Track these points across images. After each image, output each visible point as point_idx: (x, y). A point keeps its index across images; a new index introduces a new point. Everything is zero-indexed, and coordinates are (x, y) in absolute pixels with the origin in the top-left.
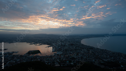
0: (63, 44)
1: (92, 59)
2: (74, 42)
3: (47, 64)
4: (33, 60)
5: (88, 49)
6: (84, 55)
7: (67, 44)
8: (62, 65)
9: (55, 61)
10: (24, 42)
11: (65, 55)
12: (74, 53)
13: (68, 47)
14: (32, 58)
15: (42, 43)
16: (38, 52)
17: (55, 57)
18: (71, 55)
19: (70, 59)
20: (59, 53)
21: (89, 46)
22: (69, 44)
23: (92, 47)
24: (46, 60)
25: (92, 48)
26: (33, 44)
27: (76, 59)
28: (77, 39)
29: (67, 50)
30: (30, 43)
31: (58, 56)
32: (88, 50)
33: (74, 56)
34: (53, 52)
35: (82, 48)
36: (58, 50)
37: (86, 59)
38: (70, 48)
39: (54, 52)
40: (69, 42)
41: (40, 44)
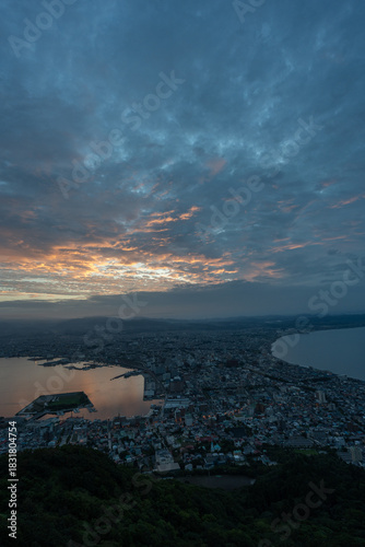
0: (191, 361)
1: (330, 434)
2: (242, 352)
3: (117, 458)
4: (53, 443)
5: (305, 381)
6: (290, 415)
7: (208, 363)
8: (189, 467)
9: (155, 442)
10: (19, 356)
11: (200, 416)
12: (242, 405)
13: (217, 377)
14: (51, 429)
15: (99, 361)
16: (81, 399)
17: (156, 424)
18: (228, 412)
19: (227, 431)
20: (174, 405)
21: (311, 368)
22: (218, 363)
23: (326, 372)
24: (115, 442)
25: (325, 379)
26: (59, 363)
27: (256, 432)
28: (253, 336)
29: (209, 389)
30: (45, 361)
31: (172, 417)
32: (307, 390)
33: (242, 419)
34: (146, 398)
35: (281, 380)
36: (168, 390)
37: (304, 435)
38: (224, 379)
39: (154, 397)
40: (219, 351)
41: (91, 362)
